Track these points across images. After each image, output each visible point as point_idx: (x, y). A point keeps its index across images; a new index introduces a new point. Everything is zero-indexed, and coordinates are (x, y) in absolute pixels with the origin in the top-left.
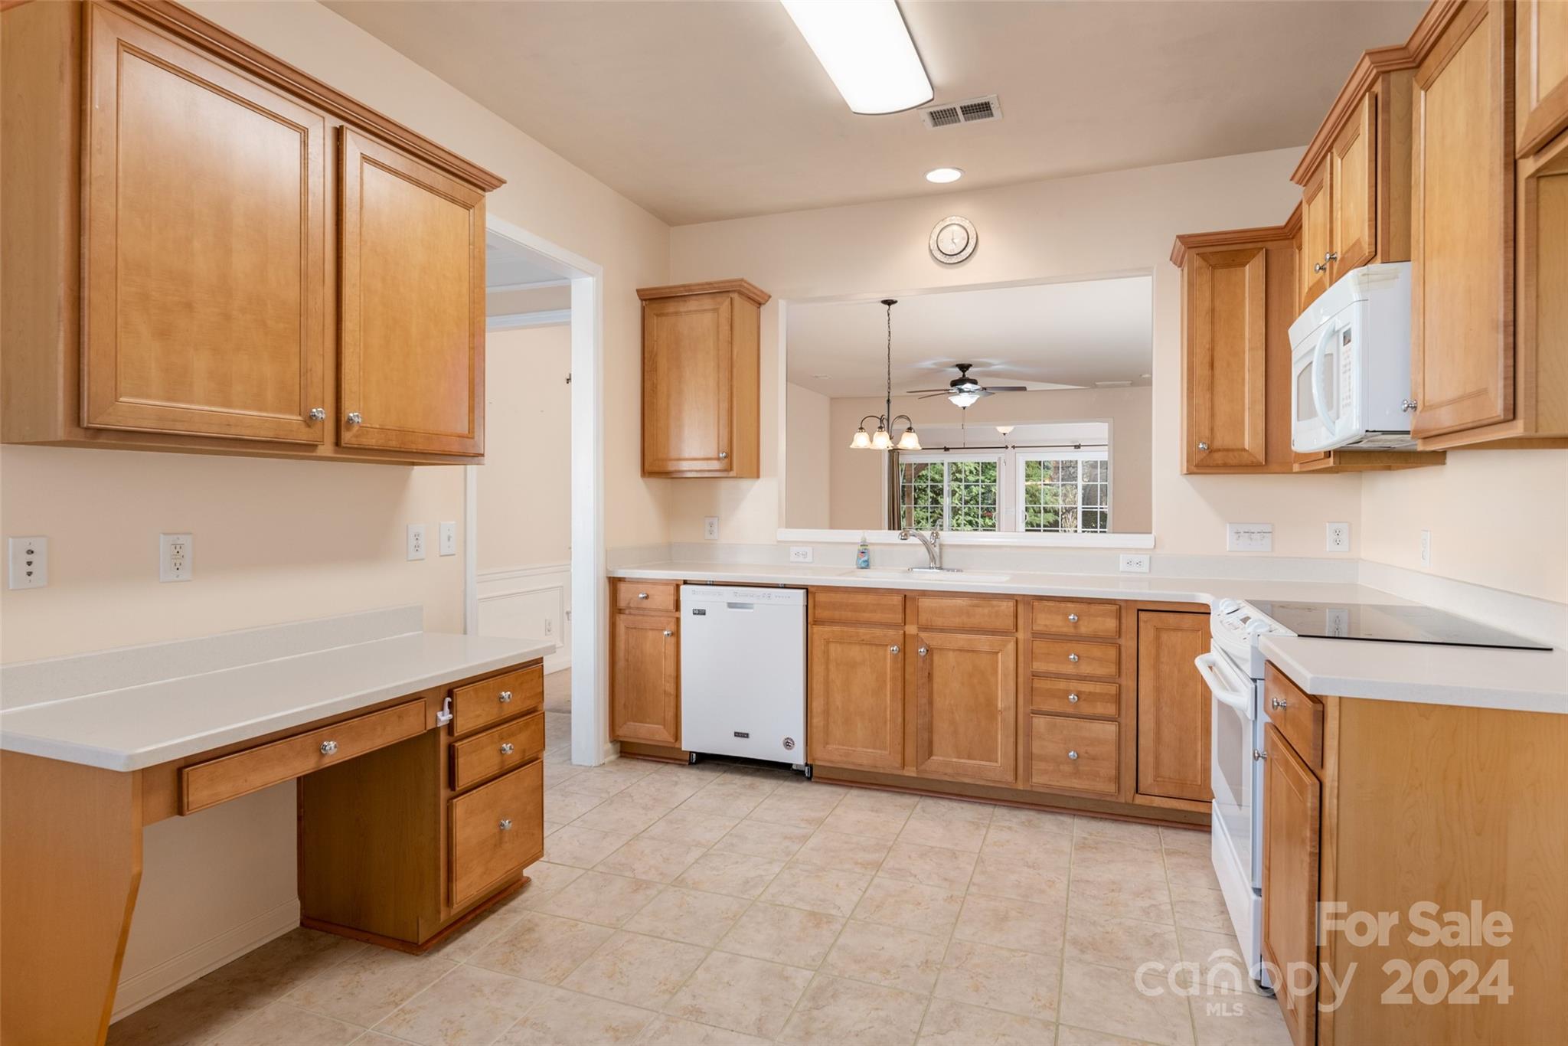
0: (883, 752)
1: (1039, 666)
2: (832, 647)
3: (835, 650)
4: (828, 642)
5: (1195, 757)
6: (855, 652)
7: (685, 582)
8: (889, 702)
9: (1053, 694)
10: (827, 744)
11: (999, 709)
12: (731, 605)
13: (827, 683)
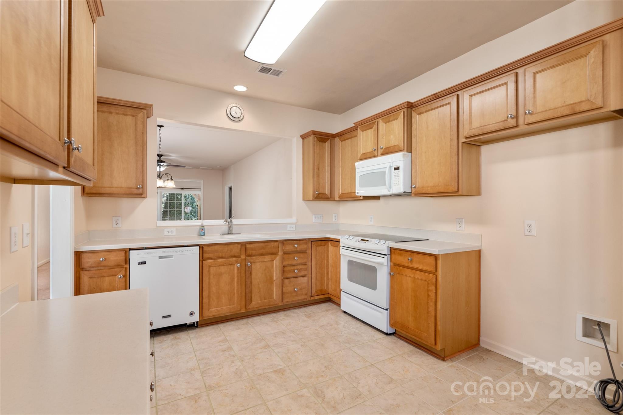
0: (234, 306)
1: (286, 263)
2: (212, 269)
3: (213, 270)
4: (210, 267)
5: (325, 282)
6: (223, 269)
7: (130, 249)
8: (235, 286)
9: (290, 271)
10: (209, 309)
11: (274, 279)
12: (161, 257)
13: (209, 284)
